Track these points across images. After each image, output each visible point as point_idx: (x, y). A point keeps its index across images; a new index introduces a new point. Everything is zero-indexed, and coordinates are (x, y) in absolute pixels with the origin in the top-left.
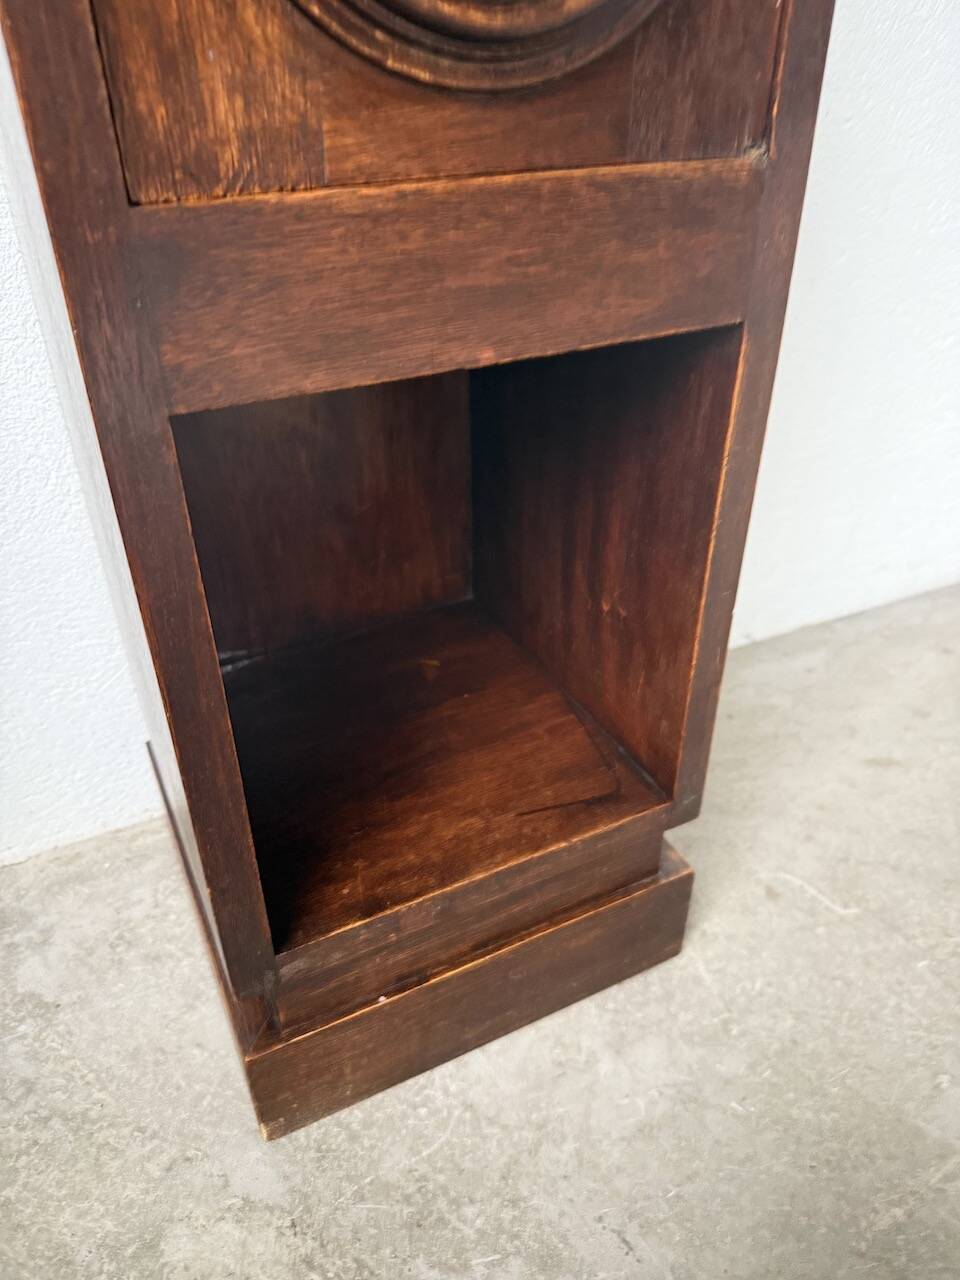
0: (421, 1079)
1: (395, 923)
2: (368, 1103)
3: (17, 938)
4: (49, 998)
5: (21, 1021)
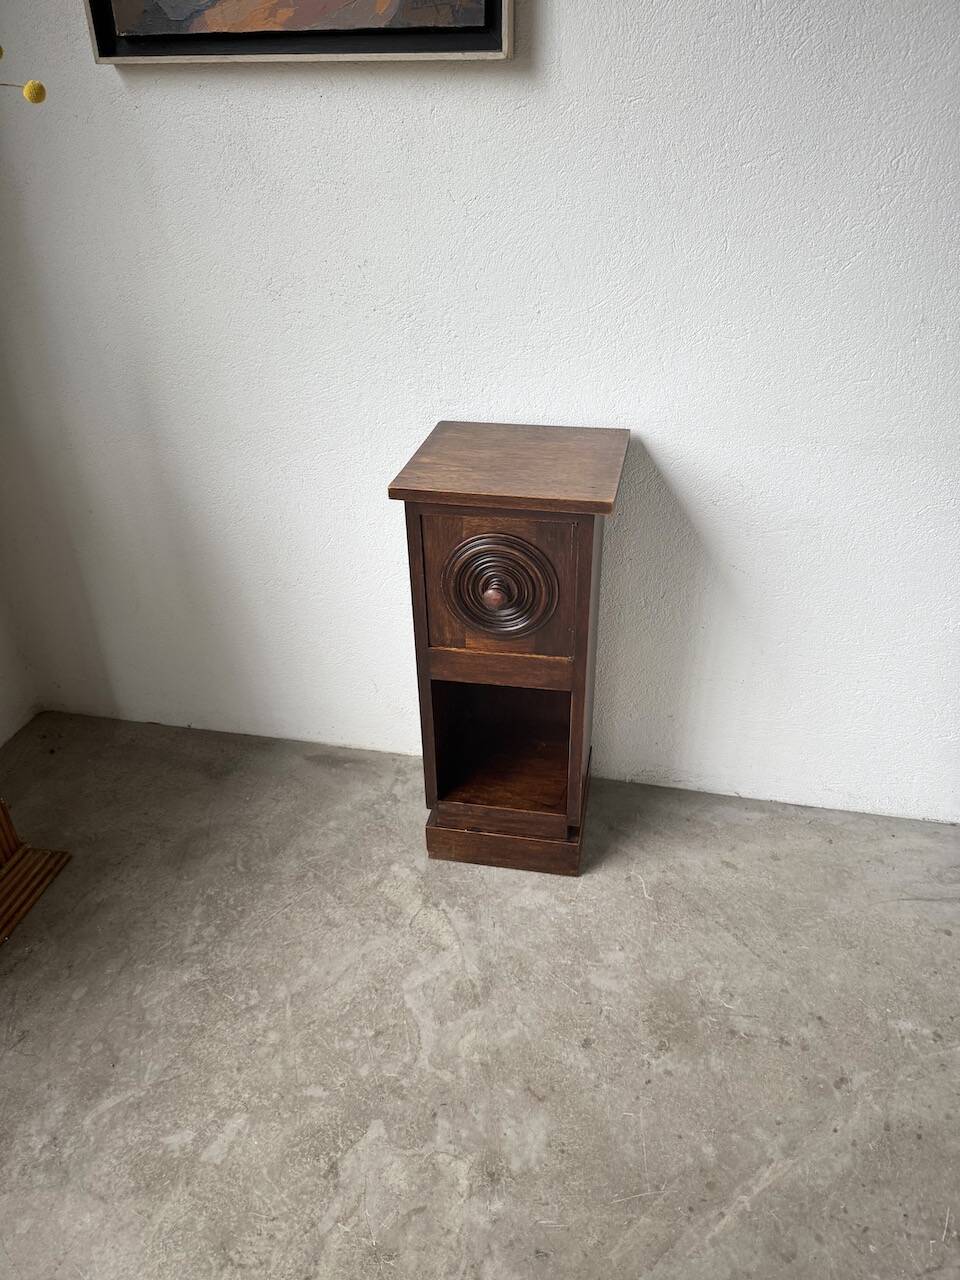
0: (476, 866)
1: (471, 809)
2: (458, 863)
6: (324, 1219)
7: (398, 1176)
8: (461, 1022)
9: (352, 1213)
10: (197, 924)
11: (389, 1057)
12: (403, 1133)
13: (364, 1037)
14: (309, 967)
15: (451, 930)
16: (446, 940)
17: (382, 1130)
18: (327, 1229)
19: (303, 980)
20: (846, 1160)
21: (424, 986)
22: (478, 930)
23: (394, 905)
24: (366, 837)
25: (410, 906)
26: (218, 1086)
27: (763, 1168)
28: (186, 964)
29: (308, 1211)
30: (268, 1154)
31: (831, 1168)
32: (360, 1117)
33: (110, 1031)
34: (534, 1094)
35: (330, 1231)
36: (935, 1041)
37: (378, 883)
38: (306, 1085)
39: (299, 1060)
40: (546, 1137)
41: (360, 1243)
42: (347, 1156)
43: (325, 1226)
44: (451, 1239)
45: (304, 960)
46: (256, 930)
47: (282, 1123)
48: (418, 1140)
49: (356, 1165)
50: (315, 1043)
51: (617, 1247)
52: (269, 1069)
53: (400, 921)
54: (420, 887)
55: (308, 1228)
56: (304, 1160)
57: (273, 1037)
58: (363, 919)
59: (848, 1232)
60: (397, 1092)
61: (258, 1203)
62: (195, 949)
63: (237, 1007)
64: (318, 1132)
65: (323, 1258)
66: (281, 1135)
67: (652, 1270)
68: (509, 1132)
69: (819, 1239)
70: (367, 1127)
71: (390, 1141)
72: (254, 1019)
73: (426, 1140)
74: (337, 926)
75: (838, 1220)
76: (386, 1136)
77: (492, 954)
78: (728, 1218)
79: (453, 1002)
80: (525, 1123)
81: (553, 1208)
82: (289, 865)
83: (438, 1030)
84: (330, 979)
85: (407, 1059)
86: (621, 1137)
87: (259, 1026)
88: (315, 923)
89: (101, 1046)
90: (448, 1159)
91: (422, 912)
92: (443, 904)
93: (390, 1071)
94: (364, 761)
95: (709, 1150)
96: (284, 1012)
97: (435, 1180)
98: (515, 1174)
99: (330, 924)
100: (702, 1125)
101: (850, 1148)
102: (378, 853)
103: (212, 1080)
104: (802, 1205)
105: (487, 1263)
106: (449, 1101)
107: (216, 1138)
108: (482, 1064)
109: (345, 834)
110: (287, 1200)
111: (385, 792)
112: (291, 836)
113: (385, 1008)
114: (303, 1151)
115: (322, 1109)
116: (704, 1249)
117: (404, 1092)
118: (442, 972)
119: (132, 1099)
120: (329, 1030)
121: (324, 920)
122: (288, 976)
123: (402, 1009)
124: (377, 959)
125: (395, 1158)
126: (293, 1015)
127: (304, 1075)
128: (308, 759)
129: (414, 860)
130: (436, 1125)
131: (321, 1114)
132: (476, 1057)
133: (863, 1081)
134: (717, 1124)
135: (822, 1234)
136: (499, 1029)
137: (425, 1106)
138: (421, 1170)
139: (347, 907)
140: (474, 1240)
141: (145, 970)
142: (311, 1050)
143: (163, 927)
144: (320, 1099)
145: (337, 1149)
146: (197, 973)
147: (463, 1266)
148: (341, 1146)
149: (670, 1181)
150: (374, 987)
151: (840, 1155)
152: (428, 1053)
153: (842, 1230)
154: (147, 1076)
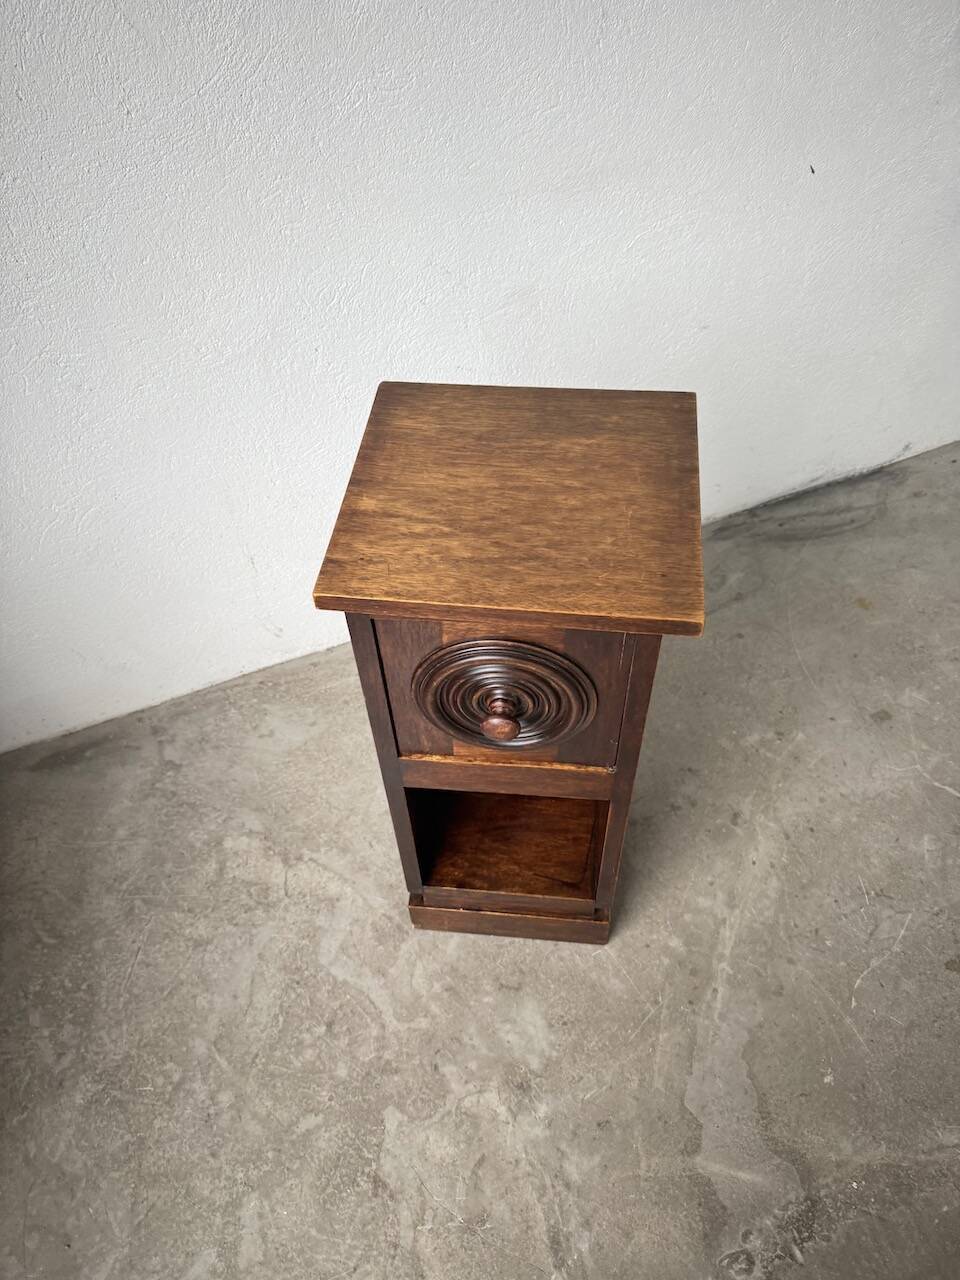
3: (163, 738)
4: (178, 762)
5: (168, 771)
6: (402, 1234)
7: (441, 1146)
8: (401, 962)
9: (424, 1211)
10: (46, 1033)
11: (356, 1042)
12: (419, 1104)
13: (319, 1038)
14: (211, 1002)
15: (332, 875)
16: (333, 888)
17: (399, 1115)
18: (410, 1241)
19: (214, 1020)
20: (774, 883)
21: (343, 949)
22: (359, 859)
23: (256, 884)
24: (172, 827)
25: (273, 875)
26: (203, 1186)
27: (722, 930)
28: (67, 1084)
29: (382, 1238)
30: (306, 1214)
31: (768, 897)
32: (367, 1117)
33: (34, 1212)
34: (510, 988)
35: (415, 1240)
36: (780, 739)
37: (221, 870)
38: (295, 1123)
39: (269, 1104)
40: (544, 1021)
41: (449, 1230)
42: (382, 1161)
43: (407, 1237)
44: (524, 1167)
45: (199, 998)
46: (122, 999)
47: (298, 1175)
48: (437, 1101)
49: (396, 1164)
50: (272, 1075)
51: (656, 1075)
52: (245, 1133)
53: (273, 897)
54: (270, 848)
55: (392, 1252)
56: (345, 1194)
57: (225, 1098)
58: (233, 918)
59: (806, 942)
60: (387, 1069)
61: (330, 1266)
62: (66, 1061)
63: (163, 1093)
64: (339, 1159)
65: (425, 1268)
66: (305, 1189)
67: (692, 1073)
68: (511, 1037)
69: (791, 961)
70: (382, 1122)
71: (412, 1119)
72: (191, 1093)
73: (444, 1096)
74: (209, 942)
75: (796, 936)
76: (406, 1118)
77: (388, 875)
78: (721, 990)
79: (381, 947)
80: (518, 1019)
81: (588, 1078)
82: (108, 906)
83: (385, 984)
84: (243, 1001)
85: (375, 1033)
86: (604, 979)
87: (202, 1097)
88: (181, 954)
89: (36, 1236)
90: (474, 1099)
91: (290, 874)
92: (307, 854)
93: (366, 1053)
94: (106, 739)
95: (675, 943)
96: (219, 1066)
97: (476, 1126)
98: (539, 1073)
99: (199, 944)
100: (658, 923)
101: (772, 871)
102: (197, 837)
103: (192, 1185)
104: (765, 943)
105: (566, 1165)
106: (440, 1045)
107: (240, 1238)
108: (447, 990)
109: (145, 836)
110: (355, 1242)
111: (156, 763)
112: (83, 871)
113: (319, 995)
114: (336, 1187)
115: (327, 1135)
116: (719, 1028)
117: (394, 1065)
118: (351, 924)
119: (118, 1266)
120: (278, 1054)
121: (190, 944)
122: (194, 1026)
123: (337, 987)
124: (277, 951)
125: (428, 1132)
126: (229, 1063)
127: (286, 1115)
128: (33, 769)
129: (244, 825)
130: (444, 1076)
131: (330, 1140)
132: (437, 987)
133: (750, 807)
134: (668, 915)
135: (791, 955)
136: (440, 946)
137: (421, 1065)
138: (458, 1126)
139: (206, 916)
140: (542, 1153)
141: (22, 1123)
142: (274, 1086)
143: (7, 1061)
144: (318, 1127)
145: (368, 1162)
146: (89, 1086)
147: (548, 1182)
148: (370, 1156)
149: (663, 990)
150: (293, 981)
151: (768, 882)
152: (391, 1011)
153: (801, 943)
154: (117, 1230)
